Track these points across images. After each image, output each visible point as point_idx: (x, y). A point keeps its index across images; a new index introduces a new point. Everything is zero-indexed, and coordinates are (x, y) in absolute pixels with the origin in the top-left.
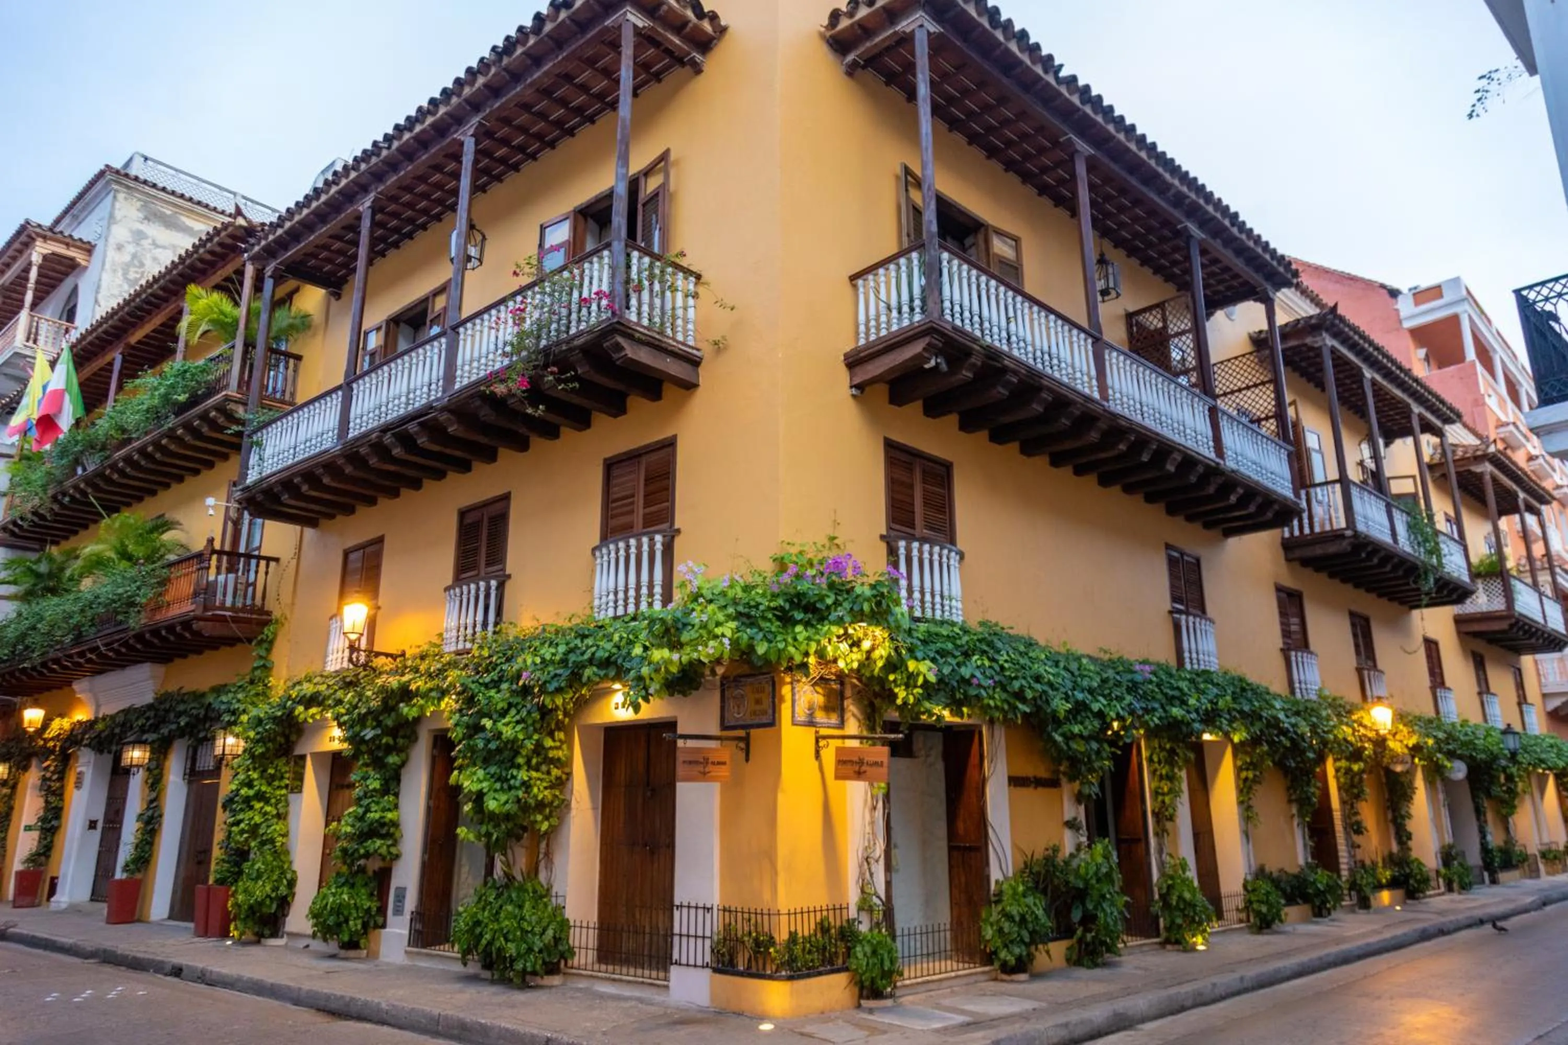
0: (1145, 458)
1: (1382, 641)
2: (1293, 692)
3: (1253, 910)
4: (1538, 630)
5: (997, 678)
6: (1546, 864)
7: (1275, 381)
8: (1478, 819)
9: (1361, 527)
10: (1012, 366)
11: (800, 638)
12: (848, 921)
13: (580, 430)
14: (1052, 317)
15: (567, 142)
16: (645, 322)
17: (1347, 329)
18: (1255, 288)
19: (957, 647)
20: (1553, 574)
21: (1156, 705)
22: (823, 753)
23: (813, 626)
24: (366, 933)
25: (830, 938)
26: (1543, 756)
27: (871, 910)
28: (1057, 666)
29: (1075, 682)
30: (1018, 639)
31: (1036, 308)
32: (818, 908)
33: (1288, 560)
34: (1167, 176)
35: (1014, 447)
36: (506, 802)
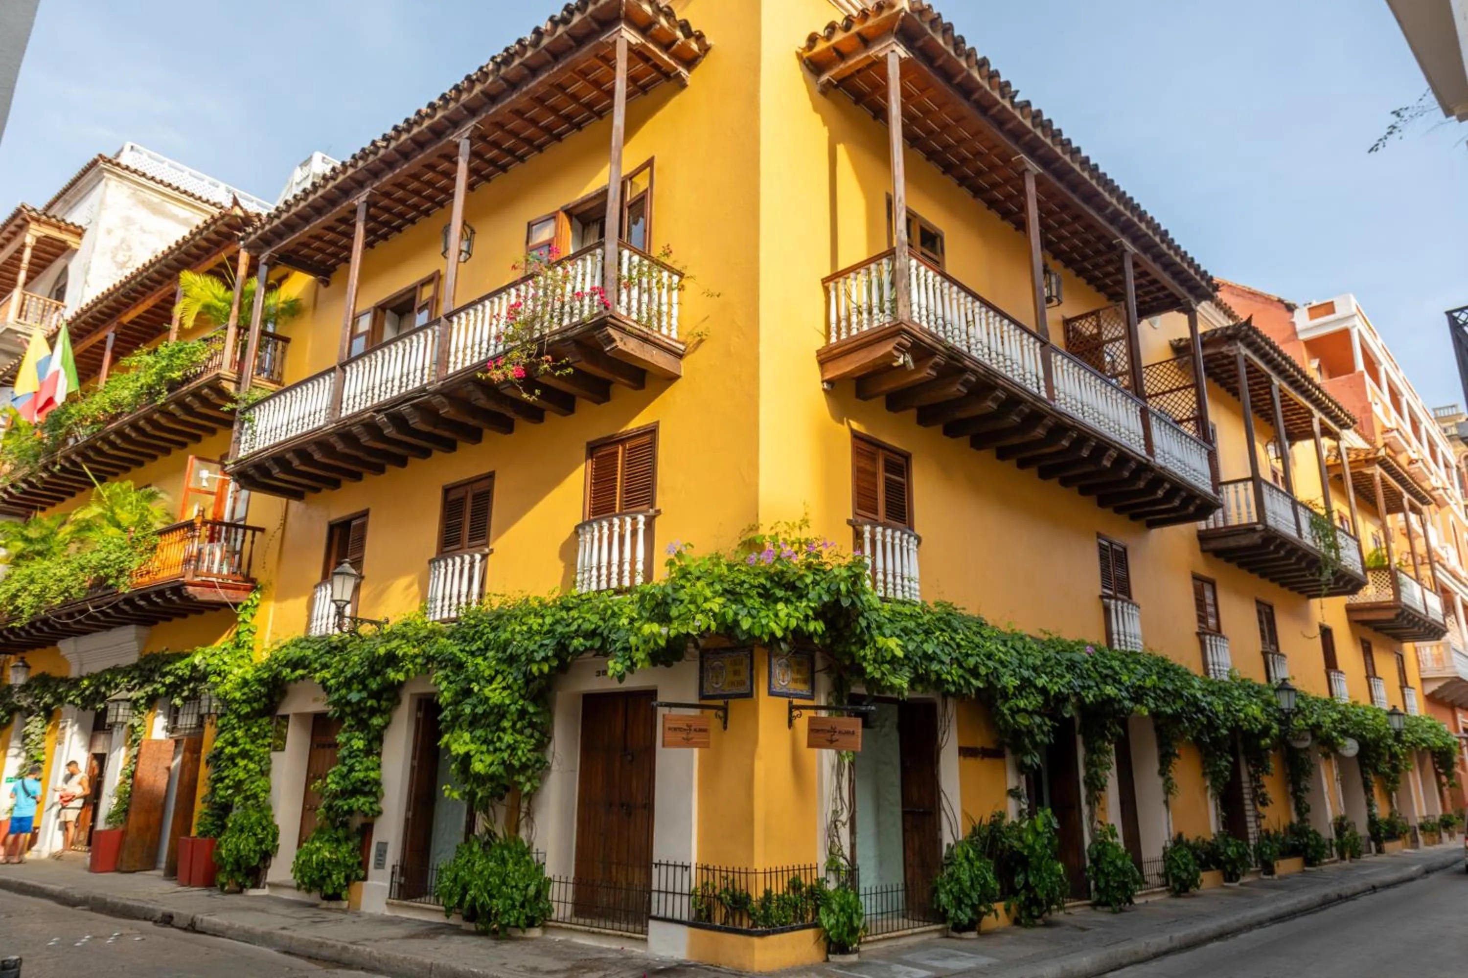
0: (1085, 453)
1: (1284, 627)
2: (1207, 673)
3: (1173, 875)
4: (1420, 619)
5: (954, 655)
6: (1423, 835)
7: (1197, 386)
8: (1366, 793)
9: (1271, 522)
10: (972, 366)
11: (782, 614)
12: (817, 879)
13: (565, 415)
14: (1006, 322)
15: (555, 147)
16: (634, 316)
17: (1259, 340)
18: (1179, 299)
19: (919, 625)
20: (1433, 569)
21: (1092, 684)
22: (796, 722)
23: (792, 603)
24: (348, 885)
25: (801, 896)
26: (1425, 736)
27: (838, 870)
28: (1005, 645)
29: (1021, 660)
30: (971, 619)
31: (991, 313)
32: (791, 868)
33: (1203, 551)
34: (1106, 195)
35: (965, 440)
36: (492, 764)
